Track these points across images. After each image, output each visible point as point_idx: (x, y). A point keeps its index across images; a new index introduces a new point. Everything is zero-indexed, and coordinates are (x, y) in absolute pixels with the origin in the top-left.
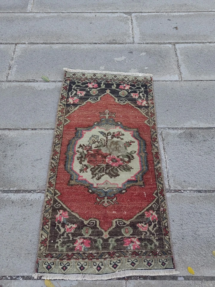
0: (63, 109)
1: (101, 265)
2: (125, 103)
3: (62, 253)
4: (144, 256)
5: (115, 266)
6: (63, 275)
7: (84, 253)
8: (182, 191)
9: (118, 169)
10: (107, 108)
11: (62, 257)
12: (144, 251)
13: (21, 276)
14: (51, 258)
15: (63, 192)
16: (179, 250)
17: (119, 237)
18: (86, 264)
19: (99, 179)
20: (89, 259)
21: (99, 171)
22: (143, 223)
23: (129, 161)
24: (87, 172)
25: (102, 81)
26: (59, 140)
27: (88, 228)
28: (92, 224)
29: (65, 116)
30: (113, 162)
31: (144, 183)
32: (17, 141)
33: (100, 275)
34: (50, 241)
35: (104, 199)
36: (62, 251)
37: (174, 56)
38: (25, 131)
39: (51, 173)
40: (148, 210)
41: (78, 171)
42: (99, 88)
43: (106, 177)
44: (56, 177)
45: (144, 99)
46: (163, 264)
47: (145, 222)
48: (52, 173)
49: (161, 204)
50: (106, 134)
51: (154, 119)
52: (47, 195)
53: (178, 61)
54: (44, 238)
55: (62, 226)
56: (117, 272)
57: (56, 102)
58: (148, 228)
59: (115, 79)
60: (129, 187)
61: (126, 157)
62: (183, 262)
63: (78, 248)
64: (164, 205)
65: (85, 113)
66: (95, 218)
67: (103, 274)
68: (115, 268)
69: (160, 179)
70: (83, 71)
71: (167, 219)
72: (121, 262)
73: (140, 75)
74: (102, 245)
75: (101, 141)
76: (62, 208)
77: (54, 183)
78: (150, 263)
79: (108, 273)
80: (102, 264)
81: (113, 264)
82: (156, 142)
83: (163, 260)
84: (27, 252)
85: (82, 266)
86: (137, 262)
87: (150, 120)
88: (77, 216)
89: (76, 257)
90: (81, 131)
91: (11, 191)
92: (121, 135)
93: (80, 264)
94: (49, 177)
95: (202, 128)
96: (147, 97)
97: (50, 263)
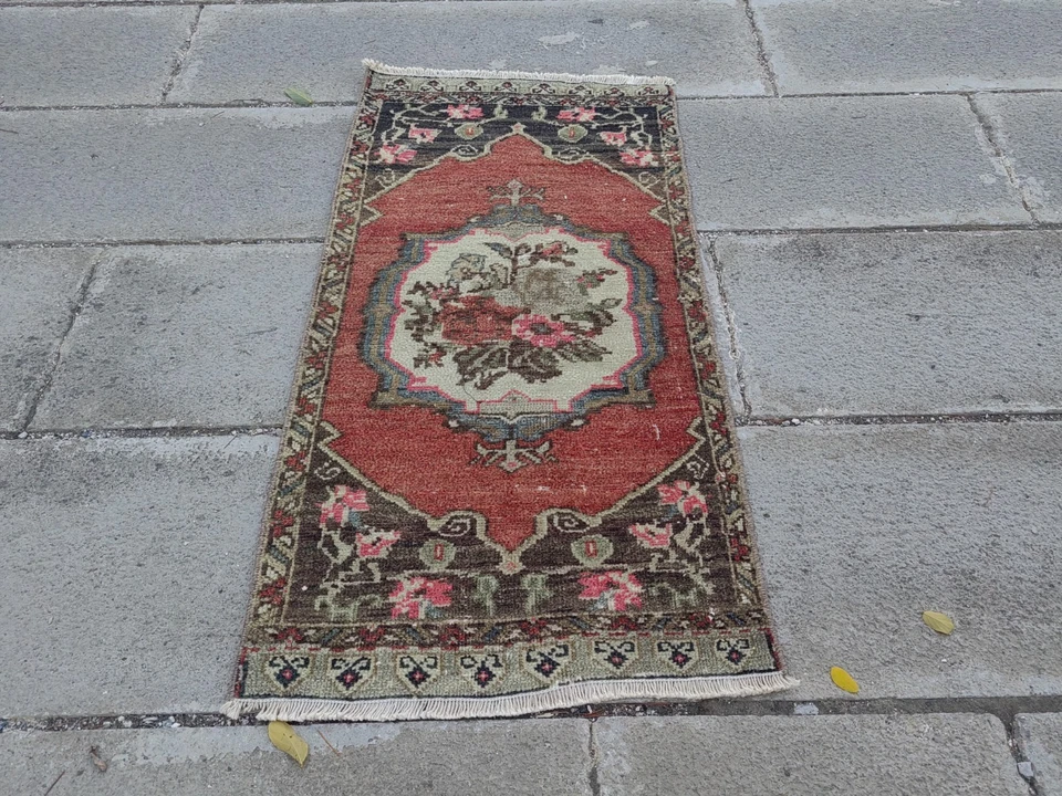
0: (359, 179)
1: (494, 665)
2: (580, 160)
3: (341, 625)
4: (659, 629)
5: (547, 666)
6: (344, 702)
7: (426, 627)
8: (794, 421)
9: (554, 354)
10: (514, 174)
11: (342, 640)
12: (658, 615)
13: (174, 715)
14: (299, 642)
15: (352, 428)
16: (791, 611)
17: (563, 571)
18: (436, 664)
19: (484, 386)
20: (445, 646)
21: (485, 363)
22: (651, 522)
23: (597, 331)
24: (440, 365)
25: (495, 100)
26: (341, 269)
27: (441, 542)
28: (458, 529)
29: (366, 201)
30: (537, 332)
31: (650, 395)
32: (187, 276)
33: (490, 699)
34: (296, 587)
35: (504, 448)
36: (341, 619)
37: (747, 30)
38: (220, 248)
39: (308, 369)
40: (669, 481)
41: (408, 364)
42: (488, 120)
43: (511, 381)
44: (326, 383)
45: (648, 148)
46: (735, 656)
47: (659, 520)
48: (313, 370)
49: (718, 461)
50: (513, 249)
51: (682, 203)
52: (290, 440)
53: (760, 43)
54: (275, 577)
55: (342, 539)
56: (555, 687)
57: (334, 162)
58: (671, 538)
59: (543, 92)
60: (598, 410)
61: (583, 319)
62: (812, 650)
63: (404, 611)
64: (729, 464)
65: (436, 191)
66: (468, 510)
67: (498, 695)
68: (547, 674)
69: (713, 381)
70: (433, 72)
71: (743, 509)
72: (570, 653)
73: (631, 80)
74: (495, 596)
75: (493, 270)
76: (344, 479)
77: (318, 402)
78: (684, 653)
79: (521, 692)
80: (497, 660)
81: (540, 659)
82: (693, 272)
83: (733, 642)
84: (204, 629)
85: (418, 669)
86: (632, 650)
87: (670, 207)
88: (401, 503)
89: (396, 639)
90: (421, 241)
91: (156, 432)
92: (566, 253)
93: (411, 664)
94: (300, 382)
95: (858, 230)
96: (656, 141)
97: (293, 662)
